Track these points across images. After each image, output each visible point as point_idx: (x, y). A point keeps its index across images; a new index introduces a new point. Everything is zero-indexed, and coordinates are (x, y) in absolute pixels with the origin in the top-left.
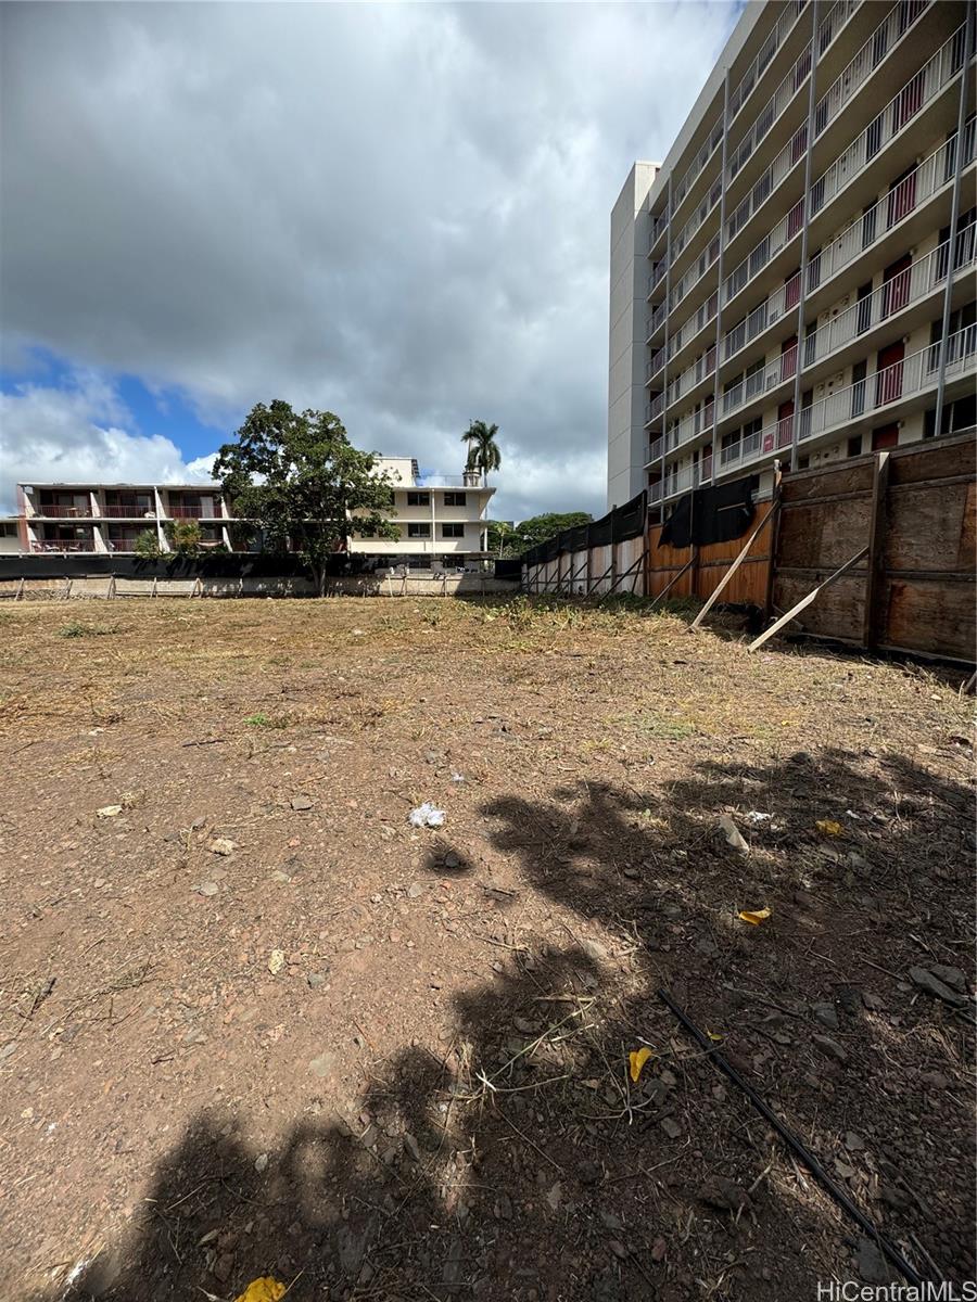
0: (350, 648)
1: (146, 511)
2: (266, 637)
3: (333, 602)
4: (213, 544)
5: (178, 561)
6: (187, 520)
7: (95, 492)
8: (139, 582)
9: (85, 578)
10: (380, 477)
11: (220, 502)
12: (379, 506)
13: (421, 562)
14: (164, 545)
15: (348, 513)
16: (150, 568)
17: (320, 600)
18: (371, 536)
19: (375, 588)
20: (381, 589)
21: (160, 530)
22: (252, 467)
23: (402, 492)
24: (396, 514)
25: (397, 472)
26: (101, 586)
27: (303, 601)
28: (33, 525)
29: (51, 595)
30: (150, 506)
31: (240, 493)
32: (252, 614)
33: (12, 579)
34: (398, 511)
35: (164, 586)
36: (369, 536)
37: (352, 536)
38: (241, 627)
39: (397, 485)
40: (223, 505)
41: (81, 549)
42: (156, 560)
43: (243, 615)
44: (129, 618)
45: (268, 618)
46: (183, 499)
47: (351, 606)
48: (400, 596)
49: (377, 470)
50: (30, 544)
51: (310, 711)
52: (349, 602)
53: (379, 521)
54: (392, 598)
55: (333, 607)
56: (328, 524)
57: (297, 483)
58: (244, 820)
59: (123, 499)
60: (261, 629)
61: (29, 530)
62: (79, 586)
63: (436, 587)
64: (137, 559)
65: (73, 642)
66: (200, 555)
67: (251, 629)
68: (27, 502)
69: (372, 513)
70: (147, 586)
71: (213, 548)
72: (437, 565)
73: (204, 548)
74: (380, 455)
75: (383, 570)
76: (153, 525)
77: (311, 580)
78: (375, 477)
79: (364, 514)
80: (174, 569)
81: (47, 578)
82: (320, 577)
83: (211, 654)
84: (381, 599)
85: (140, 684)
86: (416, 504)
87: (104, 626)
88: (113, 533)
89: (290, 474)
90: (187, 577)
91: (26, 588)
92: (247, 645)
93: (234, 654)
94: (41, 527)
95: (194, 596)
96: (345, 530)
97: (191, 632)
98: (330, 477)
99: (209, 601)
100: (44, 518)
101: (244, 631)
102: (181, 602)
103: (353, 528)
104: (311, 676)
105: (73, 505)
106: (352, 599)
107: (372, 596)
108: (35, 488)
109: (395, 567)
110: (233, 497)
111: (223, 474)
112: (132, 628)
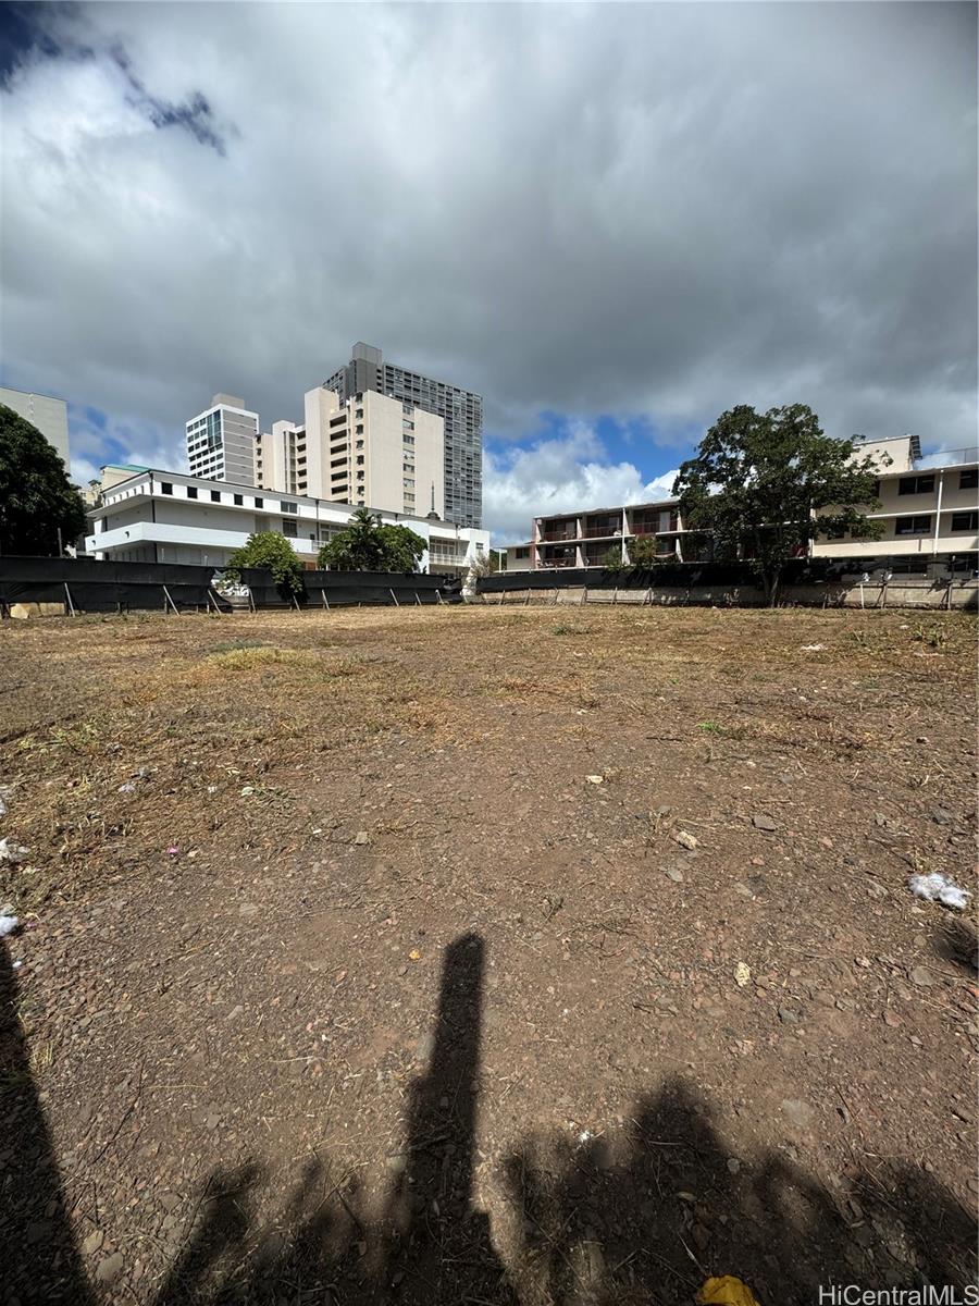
0: (810, 665)
1: (615, 530)
2: (714, 645)
3: (787, 614)
4: (666, 556)
5: (636, 572)
6: (647, 535)
7: (581, 518)
8: (605, 592)
9: (567, 588)
10: (860, 464)
11: (676, 517)
12: (856, 501)
13: (913, 566)
14: (625, 559)
15: (813, 513)
16: (612, 580)
17: (771, 610)
18: (841, 536)
19: (839, 598)
20: (846, 599)
21: (624, 545)
22: (710, 479)
23: (891, 479)
24: (880, 506)
25: (886, 454)
26: (576, 595)
27: (750, 611)
28: (539, 548)
29: (544, 601)
30: (618, 525)
31: (696, 505)
32: (699, 622)
33: (522, 589)
34: (883, 503)
35: (622, 595)
36: (837, 537)
37: (816, 539)
38: (690, 634)
39: (884, 471)
40: (679, 519)
41: (567, 565)
42: (618, 572)
43: (691, 622)
44: (597, 622)
45: (716, 627)
46: (645, 517)
47: (809, 617)
48: (875, 607)
49: (858, 458)
50: (535, 563)
51: (768, 728)
52: (805, 614)
53: (854, 517)
54: (864, 610)
55: (787, 618)
56: (787, 527)
57: (756, 487)
58: (705, 821)
59: (600, 521)
60: (709, 638)
61: (537, 552)
62: (564, 595)
63: (935, 597)
64: (604, 572)
65: (560, 638)
66: (655, 567)
67: (698, 637)
68: (538, 531)
69: (846, 510)
70: (609, 594)
71: (665, 560)
72: (940, 571)
73: (658, 560)
74: (863, 437)
75: (853, 577)
76: (619, 541)
77: (762, 589)
78: (854, 465)
79: (833, 512)
80: (632, 580)
81: (543, 589)
82: (771, 585)
83: (665, 658)
84: (849, 612)
85: (610, 678)
86: (913, 492)
87: (581, 627)
88: (591, 551)
89: (748, 480)
90: (641, 587)
91: (531, 596)
92: (698, 652)
93: (686, 659)
94: (543, 549)
95: (645, 604)
96: (809, 532)
97: (646, 636)
98: (796, 475)
99: (658, 609)
100: (546, 543)
101: (693, 638)
102: (635, 609)
103: (818, 529)
104: (766, 690)
105: (565, 530)
106: (809, 610)
107: (834, 606)
108: (543, 519)
109: (870, 573)
110: (689, 510)
111: (682, 489)
112: (599, 631)
